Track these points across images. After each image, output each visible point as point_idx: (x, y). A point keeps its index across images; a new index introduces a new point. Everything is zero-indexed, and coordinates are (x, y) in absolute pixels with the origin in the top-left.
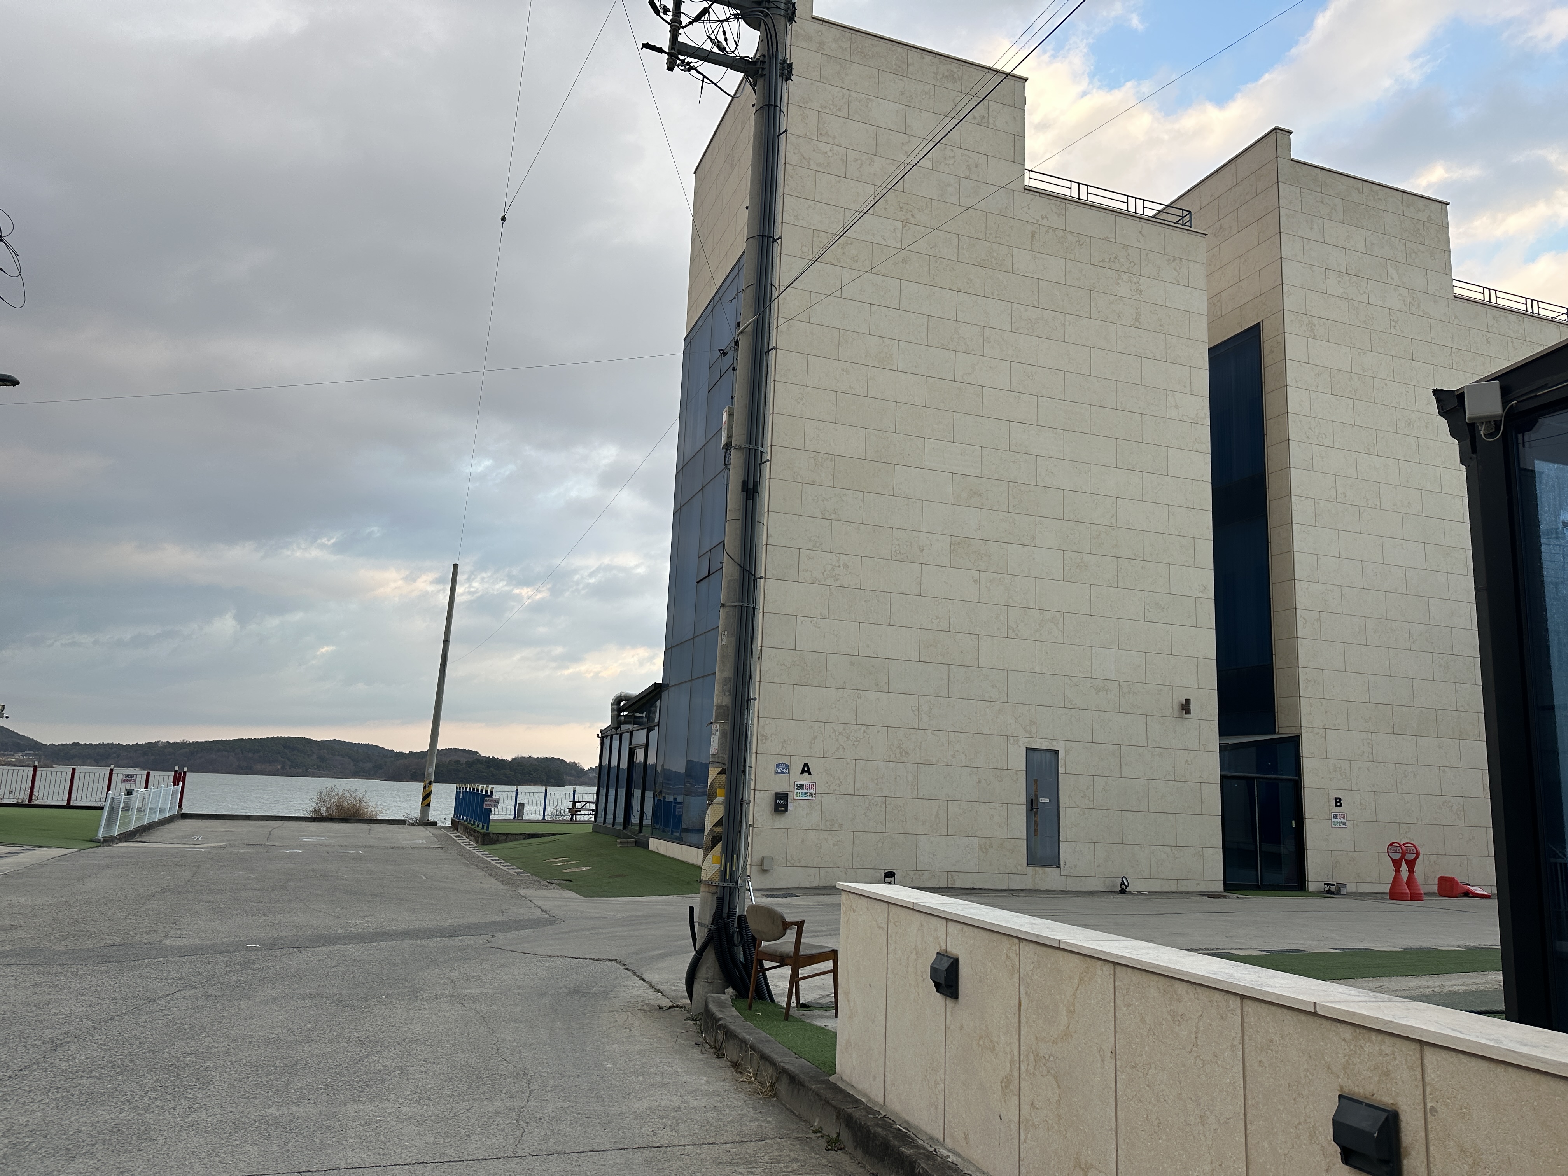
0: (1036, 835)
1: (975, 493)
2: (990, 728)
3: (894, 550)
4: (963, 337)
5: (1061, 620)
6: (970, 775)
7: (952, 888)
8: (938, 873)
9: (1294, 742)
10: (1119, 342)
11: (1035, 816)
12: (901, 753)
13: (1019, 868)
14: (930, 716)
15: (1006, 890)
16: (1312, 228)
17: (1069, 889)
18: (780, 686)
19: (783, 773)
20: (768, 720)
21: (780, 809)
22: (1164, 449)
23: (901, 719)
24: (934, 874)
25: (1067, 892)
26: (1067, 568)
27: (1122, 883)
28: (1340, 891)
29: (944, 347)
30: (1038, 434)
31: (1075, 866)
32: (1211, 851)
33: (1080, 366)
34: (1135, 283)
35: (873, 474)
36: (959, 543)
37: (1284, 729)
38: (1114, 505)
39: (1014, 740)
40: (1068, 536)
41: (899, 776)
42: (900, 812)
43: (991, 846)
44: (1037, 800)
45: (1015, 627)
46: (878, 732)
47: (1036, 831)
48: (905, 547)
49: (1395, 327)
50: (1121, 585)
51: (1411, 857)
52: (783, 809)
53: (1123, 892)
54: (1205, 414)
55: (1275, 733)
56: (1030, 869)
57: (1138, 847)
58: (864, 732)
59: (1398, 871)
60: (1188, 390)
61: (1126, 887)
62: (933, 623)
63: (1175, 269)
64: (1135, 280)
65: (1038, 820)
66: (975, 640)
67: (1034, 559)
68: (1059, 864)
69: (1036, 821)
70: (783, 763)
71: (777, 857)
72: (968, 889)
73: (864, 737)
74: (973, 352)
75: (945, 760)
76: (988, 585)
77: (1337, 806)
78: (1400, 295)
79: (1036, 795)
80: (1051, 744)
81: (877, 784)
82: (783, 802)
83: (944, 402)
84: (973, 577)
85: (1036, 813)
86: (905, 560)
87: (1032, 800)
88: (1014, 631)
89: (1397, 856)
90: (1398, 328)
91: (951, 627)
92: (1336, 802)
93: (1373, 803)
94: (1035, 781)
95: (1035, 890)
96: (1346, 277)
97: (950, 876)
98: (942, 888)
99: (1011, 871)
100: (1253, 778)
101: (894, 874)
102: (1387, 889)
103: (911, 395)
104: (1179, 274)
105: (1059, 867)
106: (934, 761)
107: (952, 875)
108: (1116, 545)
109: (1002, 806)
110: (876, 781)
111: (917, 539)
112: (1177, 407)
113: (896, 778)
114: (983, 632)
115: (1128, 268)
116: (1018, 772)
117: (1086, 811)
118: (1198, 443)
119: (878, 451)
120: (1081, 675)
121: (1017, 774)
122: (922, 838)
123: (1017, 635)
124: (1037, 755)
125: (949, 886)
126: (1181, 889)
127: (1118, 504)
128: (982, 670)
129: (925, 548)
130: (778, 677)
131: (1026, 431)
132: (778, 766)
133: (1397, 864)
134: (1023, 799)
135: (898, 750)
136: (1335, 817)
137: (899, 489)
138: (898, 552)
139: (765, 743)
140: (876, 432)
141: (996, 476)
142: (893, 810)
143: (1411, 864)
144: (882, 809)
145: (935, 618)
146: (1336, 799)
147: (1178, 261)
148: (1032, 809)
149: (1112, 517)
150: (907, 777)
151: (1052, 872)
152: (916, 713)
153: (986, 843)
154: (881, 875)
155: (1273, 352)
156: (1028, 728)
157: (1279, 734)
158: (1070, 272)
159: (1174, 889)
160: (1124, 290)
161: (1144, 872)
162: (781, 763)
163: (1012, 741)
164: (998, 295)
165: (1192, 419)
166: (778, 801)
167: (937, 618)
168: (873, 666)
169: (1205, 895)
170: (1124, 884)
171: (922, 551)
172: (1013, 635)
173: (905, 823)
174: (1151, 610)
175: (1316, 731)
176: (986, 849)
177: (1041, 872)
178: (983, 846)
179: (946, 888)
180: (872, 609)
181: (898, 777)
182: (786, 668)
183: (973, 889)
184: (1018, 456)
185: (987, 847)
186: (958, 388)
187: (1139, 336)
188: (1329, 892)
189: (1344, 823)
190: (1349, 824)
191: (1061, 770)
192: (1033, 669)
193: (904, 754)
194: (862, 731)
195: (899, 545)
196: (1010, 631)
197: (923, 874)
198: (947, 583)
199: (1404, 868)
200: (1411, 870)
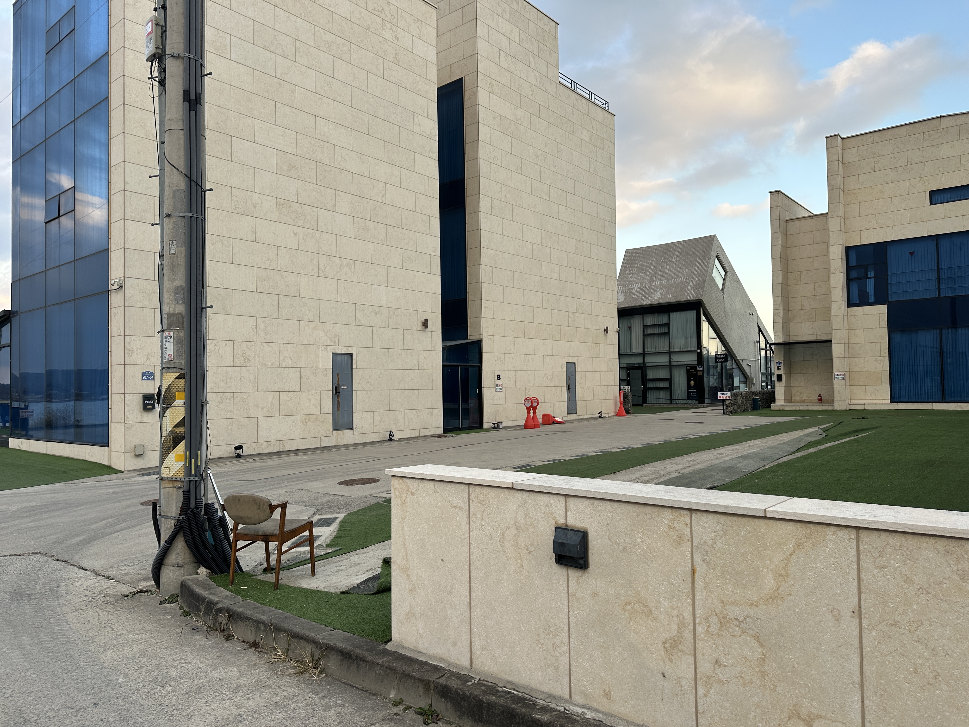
0: (338, 410)
1: (293, 167)
2: (308, 340)
3: (233, 205)
4: (280, 44)
5: (353, 266)
6: (295, 373)
7: (283, 451)
8: (273, 443)
9: (478, 344)
10: (385, 72)
11: (338, 398)
12: (244, 360)
13: (328, 432)
14: (265, 333)
15: (319, 448)
16: (493, 20)
17: (358, 442)
18: (143, 310)
19: (149, 379)
20: (133, 338)
21: (148, 407)
22: (413, 153)
23: (243, 335)
24: (270, 443)
25: (357, 444)
26: (356, 230)
27: (390, 435)
28: (499, 427)
29: (266, 48)
30: (335, 129)
31: (362, 427)
32: (437, 410)
33: (361, 84)
34: (394, 32)
35: (215, 142)
36: (283, 204)
37: (472, 336)
38: (384, 188)
39: (324, 348)
40: (356, 207)
41: (243, 377)
42: (245, 403)
43: (309, 420)
44: (339, 387)
45: (323, 269)
46: (226, 345)
47: (338, 407)
48: (242, 203)
50: (389, 244)
51: (535, 405)
52: (150, 407)
53: (390, 440)
54: (435, 133)
55: (467, 339)
56: (335, 432)
57: (398, 412)
58: (215, 345)
59: (529, 413)
60: (425, 115)
61: (392, 436)
62: (265, 263)
63: (418, 28)
64: (394, 29)
65: (340, 400)
66: (296, 277)
67: (335, 221)
68: (353, 427)
69: (338, 401)
70: (149, 372)
71: (147, 444)
72: (294, 450)
73: (215, 349)
74: (288, 57)
75: (277, 363)
76: (305, 238)
77: (498, 379)
78: (535, 75)
79: (338, 384)
80: (348, 349)
82: (150, 402)
83: (268, 92)
84: (293, 231)
85: (338, 396)
86: (242, 213)
87: (336, 387)
88: (323, 272)
89: (529, 405)
90: (533, 96)
91: (279, 267)
92: (498, 377)
93: (514, 377)
94: (338, 375)
95: (338, 446)
96: (510, 58)
97: (281, 444)
98: (276, 452)
99: (323, 435)
100: (458, 366)
101: (242, 446)
102: (523, 423)
103: (242, 81)
104: (420, 32)
105: (352, 429)
106: (269, 364)
107: (283, 443)
108: (386, 216)
109: (317, 393)
110: (225, 382)
111: (251, 197)
112: (419, 125)
113: (241, 379)
114: (302, 272)
115: (390, 19)
116: (327, 369)
117: (369, 392)
118: (432, 152)
119: (218, 123)
120: (365, 303)
121: (326, 371)
122: (260, 420)
123: (325, 275)
124: (339, 358)
125: (281, 450)
126: (421, 434)
127: (387, 188)
128: (302, 299)
129: (257, 205)
130: (140, 302)
131: (327, 125)
132: (144, 374)
133: (528, 409)
134: (330, 387)
135: (242, 358)
136: (497, 386)
137: (236, 157)
138: (237, 206)
139: (131, 356)
140: (216, 107)
141: (307, 156)
142: (239, 401)
143: (535, 409)
144: (231, 402)
145: (267, 259)
146: (498, 375)
147: (420, 22)
148: (336, 394)
149: (383, 196)
150: (249, 377)
151: (348, 432)
152: (255, 330)
153: (306, 418)
154: (231, 448)
155: (471, 98)
156: (333, 339)
157: (469, 339)
158: (353, 12)
159: (417, 435)
160: (388, 35)
161: (401, 426)
162: (147, 372)
163: (323, 349)
164: (305, 16)
165: (428, 135)
166: (146, 402)
167: (269, 259)
168: (220, 295)
169: (435, 437)
170: (391, 435)
171: (255, 207)
172: (322, 275)
173: (248, 410)
174: (406, 261)
175: (489, 337)
176: (306, 422)
177: (341, 433)
178: (304, 421)
179: (279, 452)
180: (218, 250)
182: (147, 295)
183: (298, 450)
184: (322, 143)
185: (307, 421)
186: (278, 83)
187: (397, 71)
188: (494, 428)
189: (501, 389)
190: (504, 389)
191: (354, 367)
192: (336, 299)
193: (246, 361)
194: (213, 345)
195: (237, 201)
196: (320, 272)
197: (262, 445)
198: (275, 234)
199: (532, 411)
200: (534, 412)
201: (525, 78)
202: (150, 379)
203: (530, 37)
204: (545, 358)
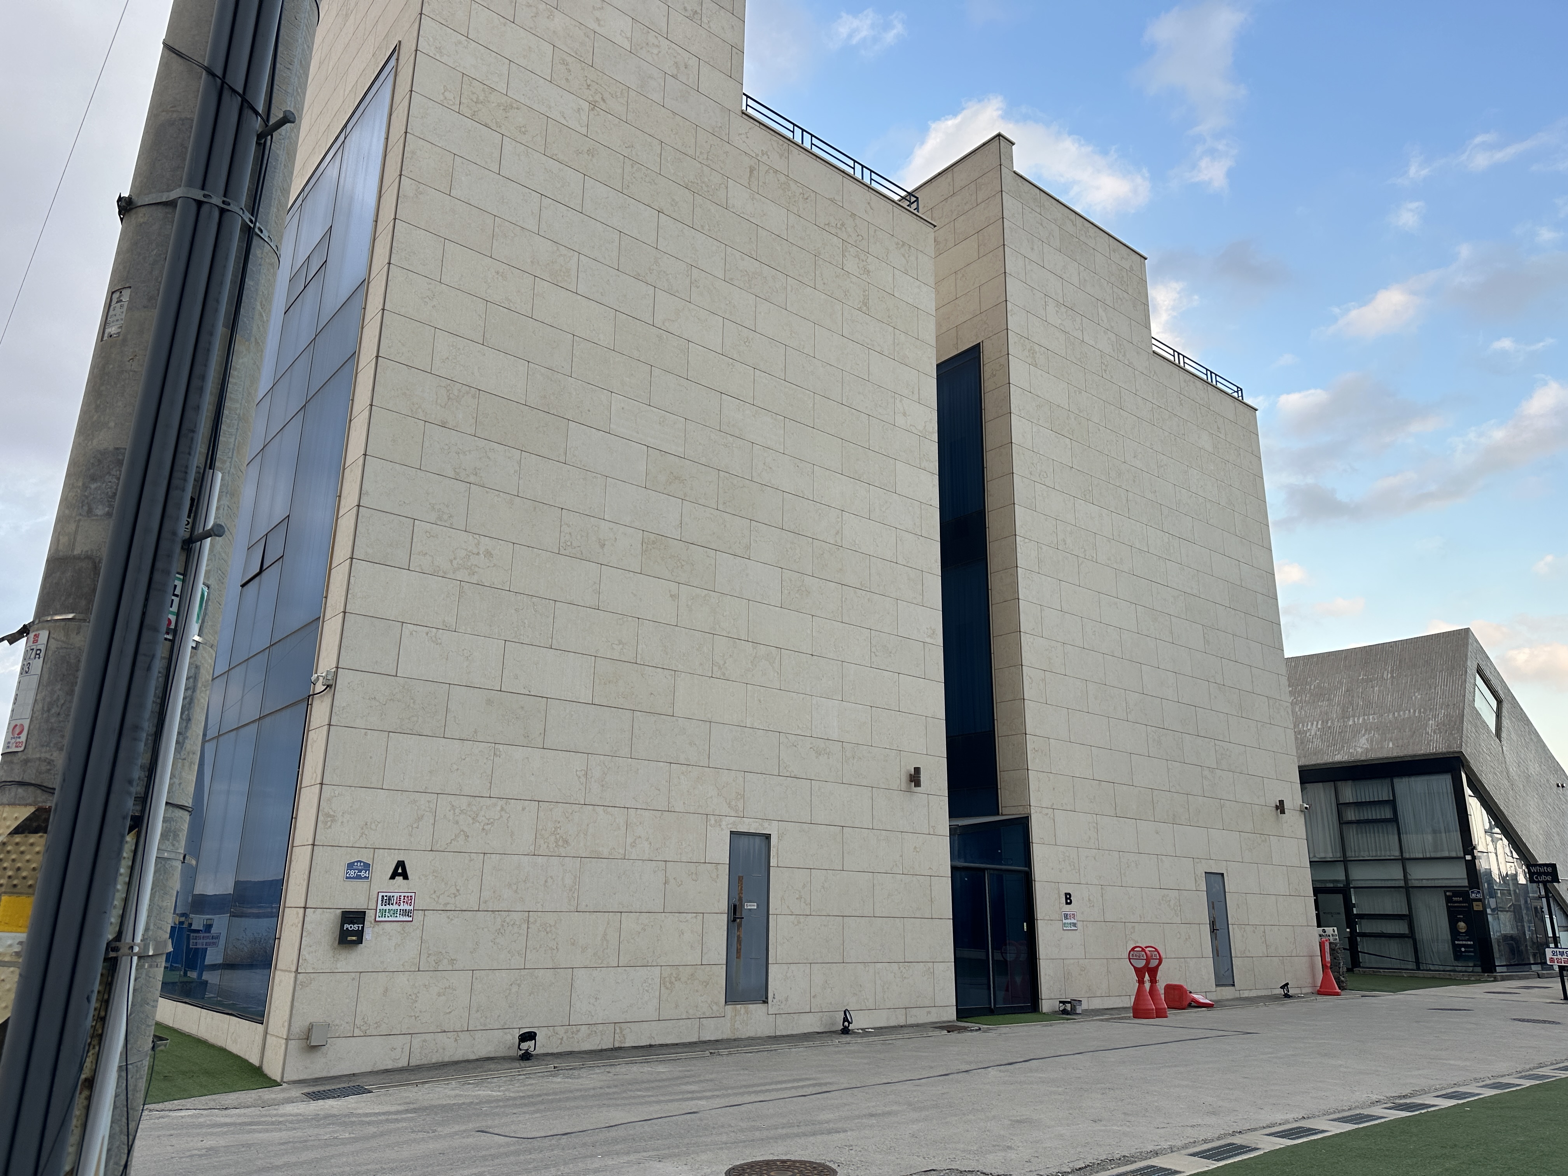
0: (738, 957)
1: (676, 478)
2: (684, 803)
3: (562, 540)
4: (664, 272)
5: (778, 658)
6: (655, 872)
7: (620, 1048)
8: (600, 1027)
9: (1023, 824)
10: (845, 325)
11: (738, 929)
12: (556, 842)
13: (715, 1008)
14: (603, 786)
15: (695, 1043)
16: (1032, 249)
17: (778, 1033)
18: (366, 734)
19: (359, 877)
20: (338, 790)
21: (349, 938)
22: (892, 461)
23: (559, 789)
24: (595, 1029)
25: (775, 1039)
26: (786, 592)
27: (845, 1019)
28: (1075, 1010)
29: (640, 278)
30: (754, 416)
31: (787, 1000)
32: (941, 966)
33: (802, 343)
34: (863, 261)
35: (537, 428)
36: (654, 542)
37: (1008, 809)
38: (839, 520)
39: (716, 821)
40: (787, 551)
41: (551, 877)
42: (550, 935)
43: (678, 979)
44: (742, 906)
45: (721, 663)
46: (524, 809)
47: (738, 951)
48: (579, 537)
49: (1105, 371)
50: (846, 619)
51: (1153, 963)
52: (354, 938)
53: (845, 1031)
54: (933, 428)
55: (998, 814)
56: (729, 1008)
57: (861, 966)
58: (502, 809)
59: (1141, 982)
60: (916, 397)
61: (849, 1023)
62: (613, 649)
63: (904, 256)
64: (862, 257)
65: (742, 936)
66: (669, 678)
67: (747, 575)
68: (767, 998)
69: (739, 937)
70: (361, 862)
71: (337, 1022)
72: (642, 1047)
73: (501, 816)
74: (677, 294)
75: (620, 851)
76: (690, 603)
77: (1067, 903)
78: (1109, 338)
79: (740, 899)
80: (762, 825)
81: (516, 892)
82: (355, 927)
83: (638, 350)
84: (670, 591)
85: (739, 926)
86: (578, 555)
87: (735, 906)
88: (720, 668)
89: (1141, 964)
90: (1107, 372)
91: (639, 656)
92: (1067, 899)
93: (1101, 898)
94: (740, 879)
95: (735, 1040)
96: (1063, 309)
97: (618, 1031)
98: (606, 1050)
99: (704, 1013)
100: (983, 870)
101: (535, 1034)
102: (1129, 1002)
103: (594, 330)
104: (908, 262)
105: (765, 1002)
106: (605, 853)
107: (620, 1028)
108: (841, 569)
109: (696, 917)
110: (515, 887)
111: (596, 529)
112: (905, 414)
113: (546, 881)
114: (680, 667)
115: (856, 241)
116: (719, 866)
117: (802, 919)
118: (927, 460)
119: (545, 397)
120: (799, 732)
121: (717, 869)
122: (579, 973)
123: (724, 674)
124: (744, 841)
125: (617, 1045)
126: (911, 1021)
127: (844, 518)
128: (677, 721)
129: (606, 543)
130: (362, 718)
131: (741, 409)
132: (350, 866)
133: (1139, 972)
134: (724, 906)
135: (553, 838)
136: (1066, 917)
137: (574, 456)
138: (569, 543)
139: (330, 827)
140: (543, 370)
141: (703, 460)
142: (539, 931)
143: (1153, 972)
144: (521, 932)
145: (617, 642)
146: (1066, 894)
147: (907, 247)
148: (734, 920)
149: (837, 533)
150: (563, 879)
151: (757, 1010)
152: (583, 780)
153: (672, 974)
154: (514, 1038)
155: (995, 375)
156: (733, 803)
157: (1002, 815)
158: (793, 227)
159: (902, 1022)
160: (851, 265)
161: (868, 1000)
162: (357, 862)
163: (713, 822)
164: (709, 230)
165: (921, 432)
166: (346, 926)
167: (620, 642)
168: (522, 708)
169: (942, 1028)
170: (848, 1021)
171: (603, 546)
172: (718, 674)
173: (555, 951)
174: (877, 654)
175: (1046, 811)
176: (671, 983)
177: (743, 1011)
178: (667, 979)
179: (612, 1049)
180: (526, 621)
181: (550, 880)
182: (378, 704)
183: (651, 1046)
184: (730, 439)
185: (673, 979)
186: (657, 336)
187: (867, 324)
188: (1064, 1012)
189: (1075, 925)
190: (1079, 925)
191: (773, 862)
192: (742, 721)
193: (560, 843)
194: (499, 808)
195: (570, 534)
196: (715, 669)
197: (578, 1031)
198: (635, 595)
199: (1147, 977)
200: (1153, 981)
201: (1092, 343)
202: (362, 878)
203: (1097, 277)
204: (1161, 860)
